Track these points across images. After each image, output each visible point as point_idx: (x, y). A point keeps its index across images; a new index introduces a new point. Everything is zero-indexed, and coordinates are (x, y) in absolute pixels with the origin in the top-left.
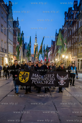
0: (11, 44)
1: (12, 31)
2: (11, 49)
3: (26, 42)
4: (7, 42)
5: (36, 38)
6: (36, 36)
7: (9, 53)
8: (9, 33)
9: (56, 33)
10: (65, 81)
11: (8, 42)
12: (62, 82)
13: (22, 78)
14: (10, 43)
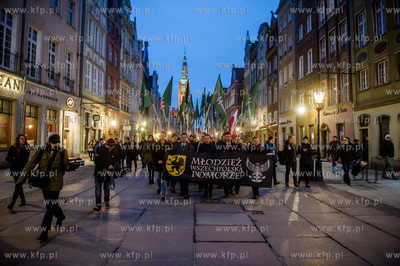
0: (94, 63)
1: (104, 21)
2: (96, 81)
3: (155, 73)
4: (80, 55)
5: (185, 64)
6: (185, 58)
7: (85, 93)
8: (91, 27)
9: (248, 42)
10: (264, 173)
11: (85, 54)
12: (258, 175)
13: (173, 168)
14: (90, 60)
